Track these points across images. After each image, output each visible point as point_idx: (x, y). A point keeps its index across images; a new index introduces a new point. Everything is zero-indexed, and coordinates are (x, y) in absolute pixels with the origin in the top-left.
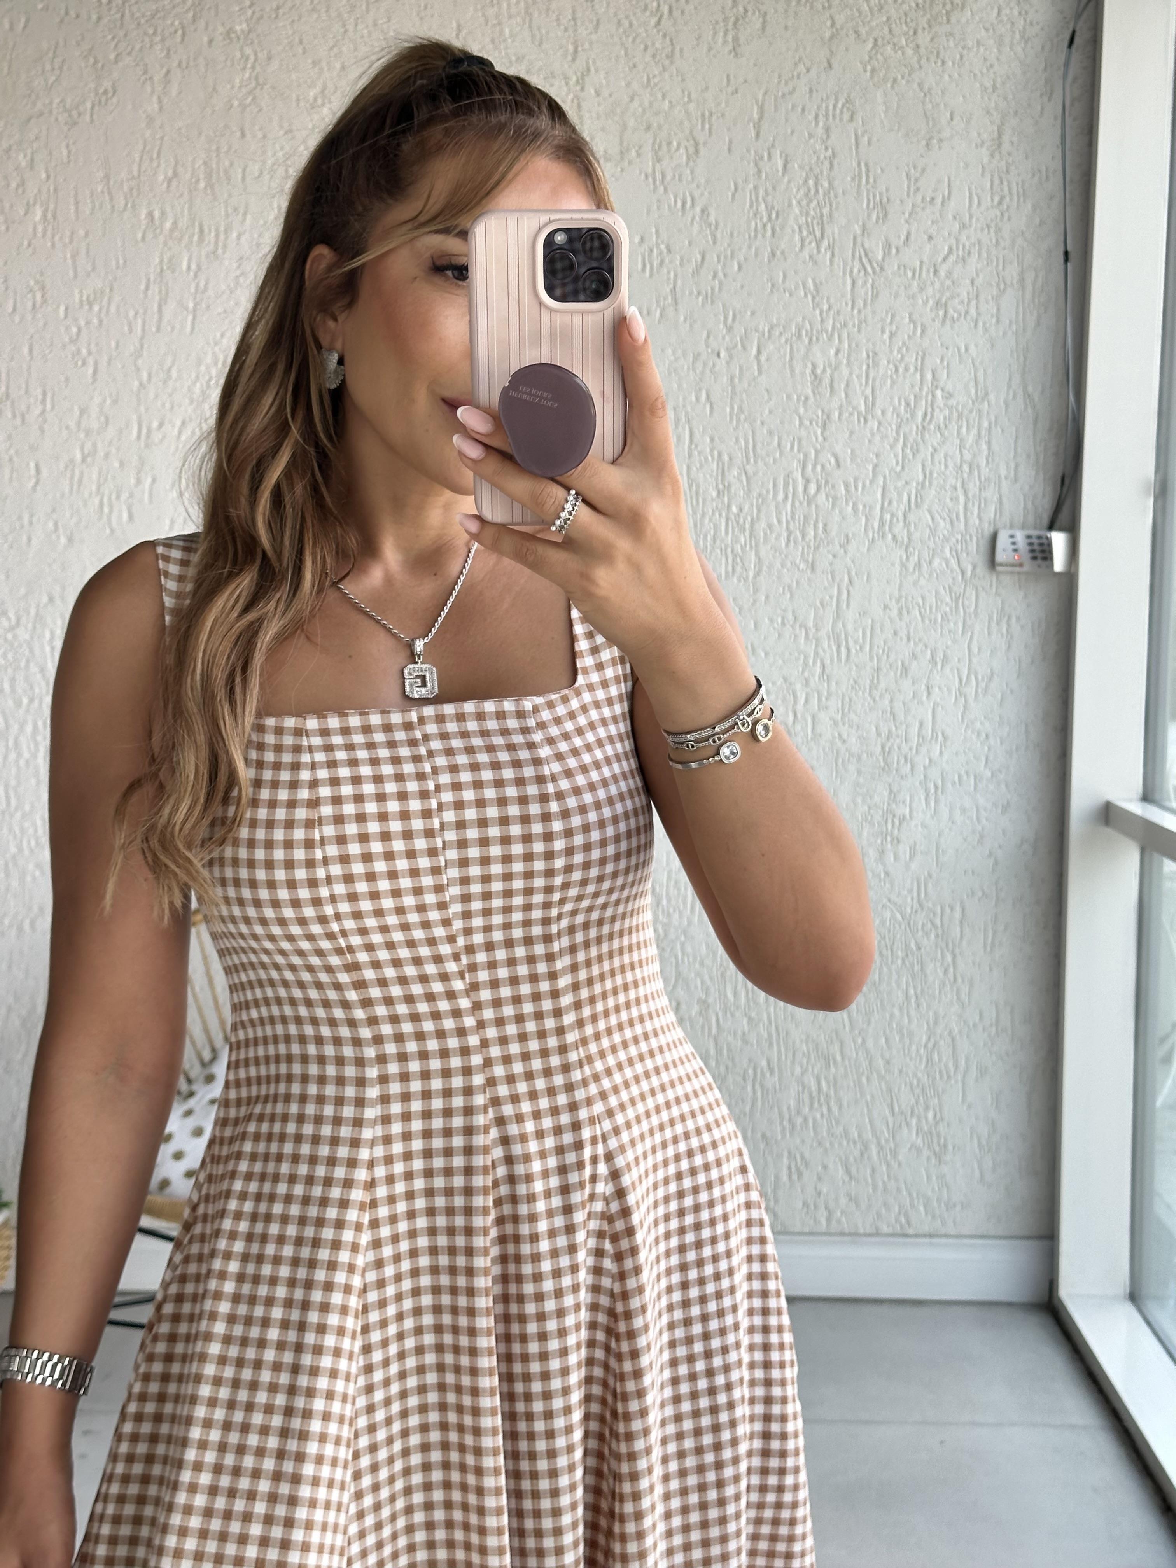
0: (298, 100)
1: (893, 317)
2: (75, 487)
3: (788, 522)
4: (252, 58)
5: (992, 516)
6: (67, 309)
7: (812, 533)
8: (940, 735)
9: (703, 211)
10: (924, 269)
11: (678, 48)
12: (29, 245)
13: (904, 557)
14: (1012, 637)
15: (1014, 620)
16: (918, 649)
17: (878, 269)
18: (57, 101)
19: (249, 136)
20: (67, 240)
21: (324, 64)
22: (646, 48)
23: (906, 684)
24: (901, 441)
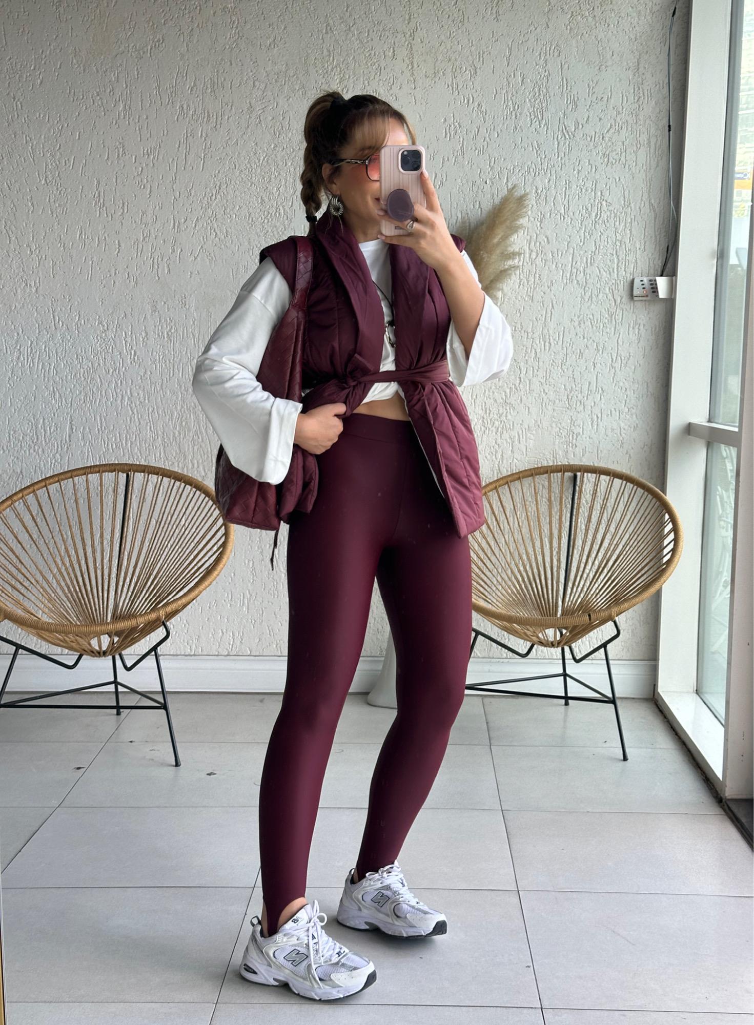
0: (260, 45)
1: (579, 161)
2: (139, 254)
3: (520, 275)
4: (237, 22)
5: (632, 269)
6: (136, 156)
7: (533, 280)
8: (600, 389)
9: (479, 105)
10: (597, 136)
11: (466, 17)
12: (116, 123)
13: (583, 293)
14: (641, 336)
15: (642, 327)
16: (590, 343)
17: (572, 136)
18: (132, 45)
19: (234, 64)
20: (137, 121)
21: (275, 26)
22: (449, 16)
23: (582, 362)
24: (584, 229)
